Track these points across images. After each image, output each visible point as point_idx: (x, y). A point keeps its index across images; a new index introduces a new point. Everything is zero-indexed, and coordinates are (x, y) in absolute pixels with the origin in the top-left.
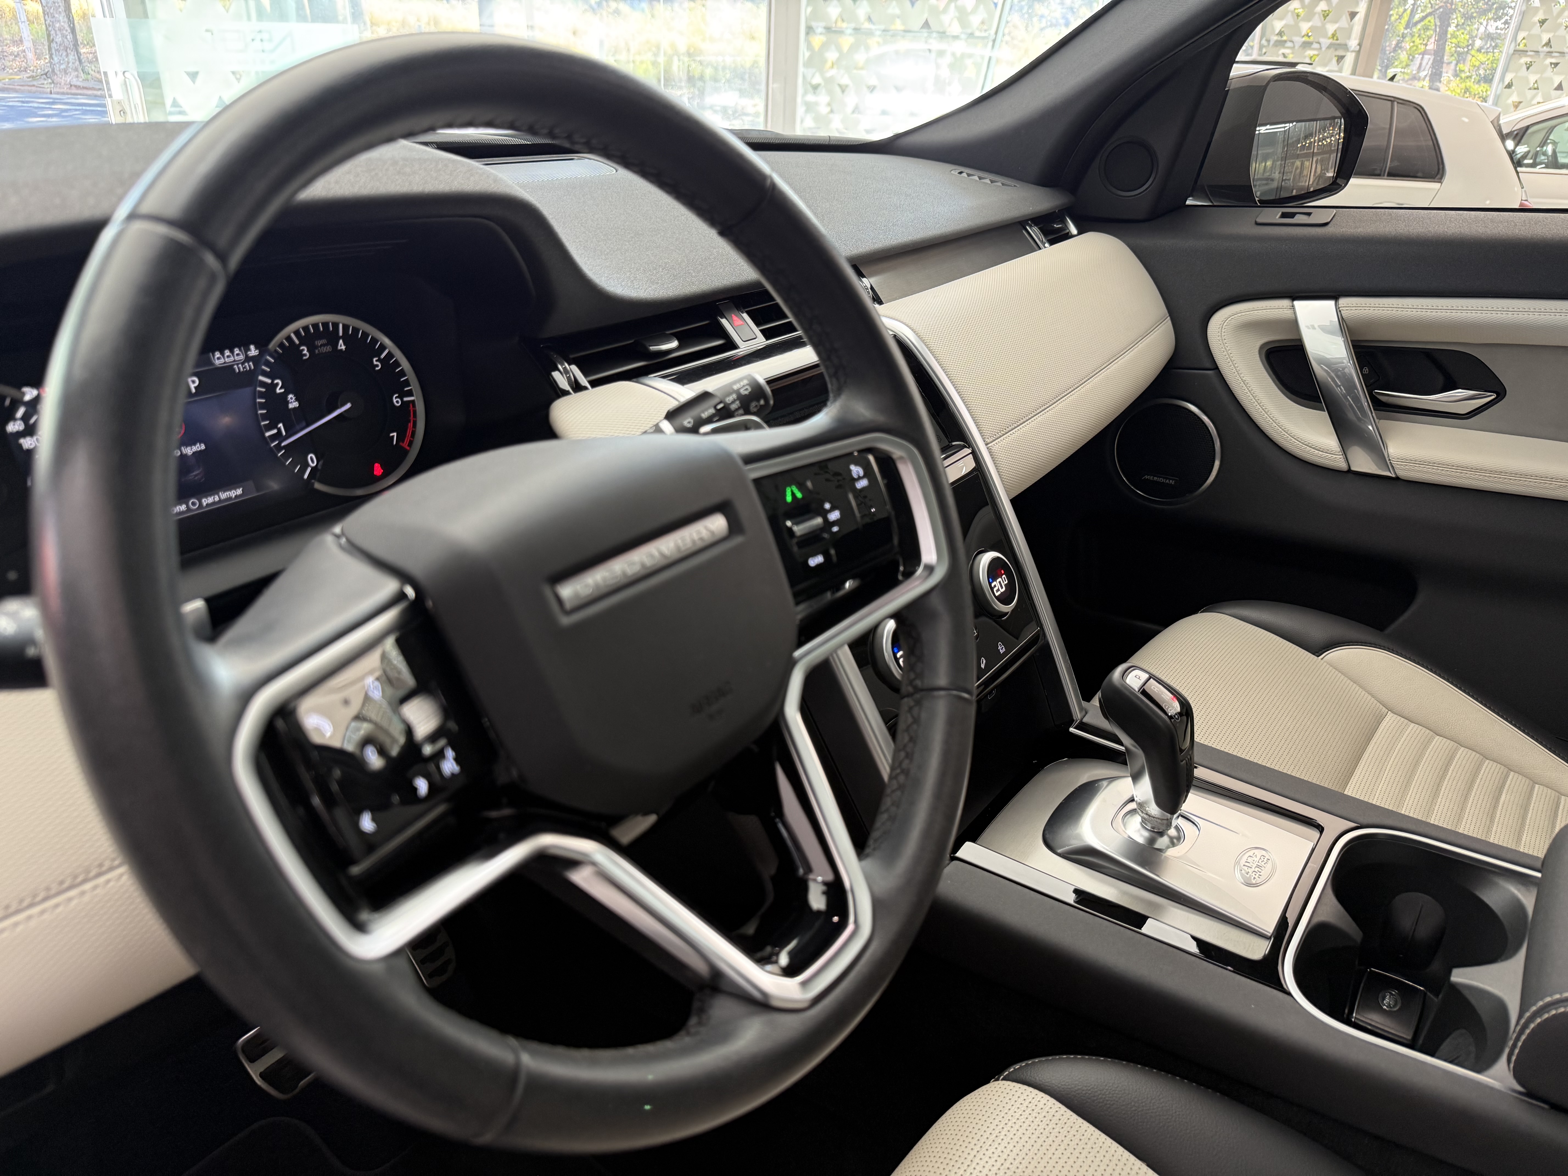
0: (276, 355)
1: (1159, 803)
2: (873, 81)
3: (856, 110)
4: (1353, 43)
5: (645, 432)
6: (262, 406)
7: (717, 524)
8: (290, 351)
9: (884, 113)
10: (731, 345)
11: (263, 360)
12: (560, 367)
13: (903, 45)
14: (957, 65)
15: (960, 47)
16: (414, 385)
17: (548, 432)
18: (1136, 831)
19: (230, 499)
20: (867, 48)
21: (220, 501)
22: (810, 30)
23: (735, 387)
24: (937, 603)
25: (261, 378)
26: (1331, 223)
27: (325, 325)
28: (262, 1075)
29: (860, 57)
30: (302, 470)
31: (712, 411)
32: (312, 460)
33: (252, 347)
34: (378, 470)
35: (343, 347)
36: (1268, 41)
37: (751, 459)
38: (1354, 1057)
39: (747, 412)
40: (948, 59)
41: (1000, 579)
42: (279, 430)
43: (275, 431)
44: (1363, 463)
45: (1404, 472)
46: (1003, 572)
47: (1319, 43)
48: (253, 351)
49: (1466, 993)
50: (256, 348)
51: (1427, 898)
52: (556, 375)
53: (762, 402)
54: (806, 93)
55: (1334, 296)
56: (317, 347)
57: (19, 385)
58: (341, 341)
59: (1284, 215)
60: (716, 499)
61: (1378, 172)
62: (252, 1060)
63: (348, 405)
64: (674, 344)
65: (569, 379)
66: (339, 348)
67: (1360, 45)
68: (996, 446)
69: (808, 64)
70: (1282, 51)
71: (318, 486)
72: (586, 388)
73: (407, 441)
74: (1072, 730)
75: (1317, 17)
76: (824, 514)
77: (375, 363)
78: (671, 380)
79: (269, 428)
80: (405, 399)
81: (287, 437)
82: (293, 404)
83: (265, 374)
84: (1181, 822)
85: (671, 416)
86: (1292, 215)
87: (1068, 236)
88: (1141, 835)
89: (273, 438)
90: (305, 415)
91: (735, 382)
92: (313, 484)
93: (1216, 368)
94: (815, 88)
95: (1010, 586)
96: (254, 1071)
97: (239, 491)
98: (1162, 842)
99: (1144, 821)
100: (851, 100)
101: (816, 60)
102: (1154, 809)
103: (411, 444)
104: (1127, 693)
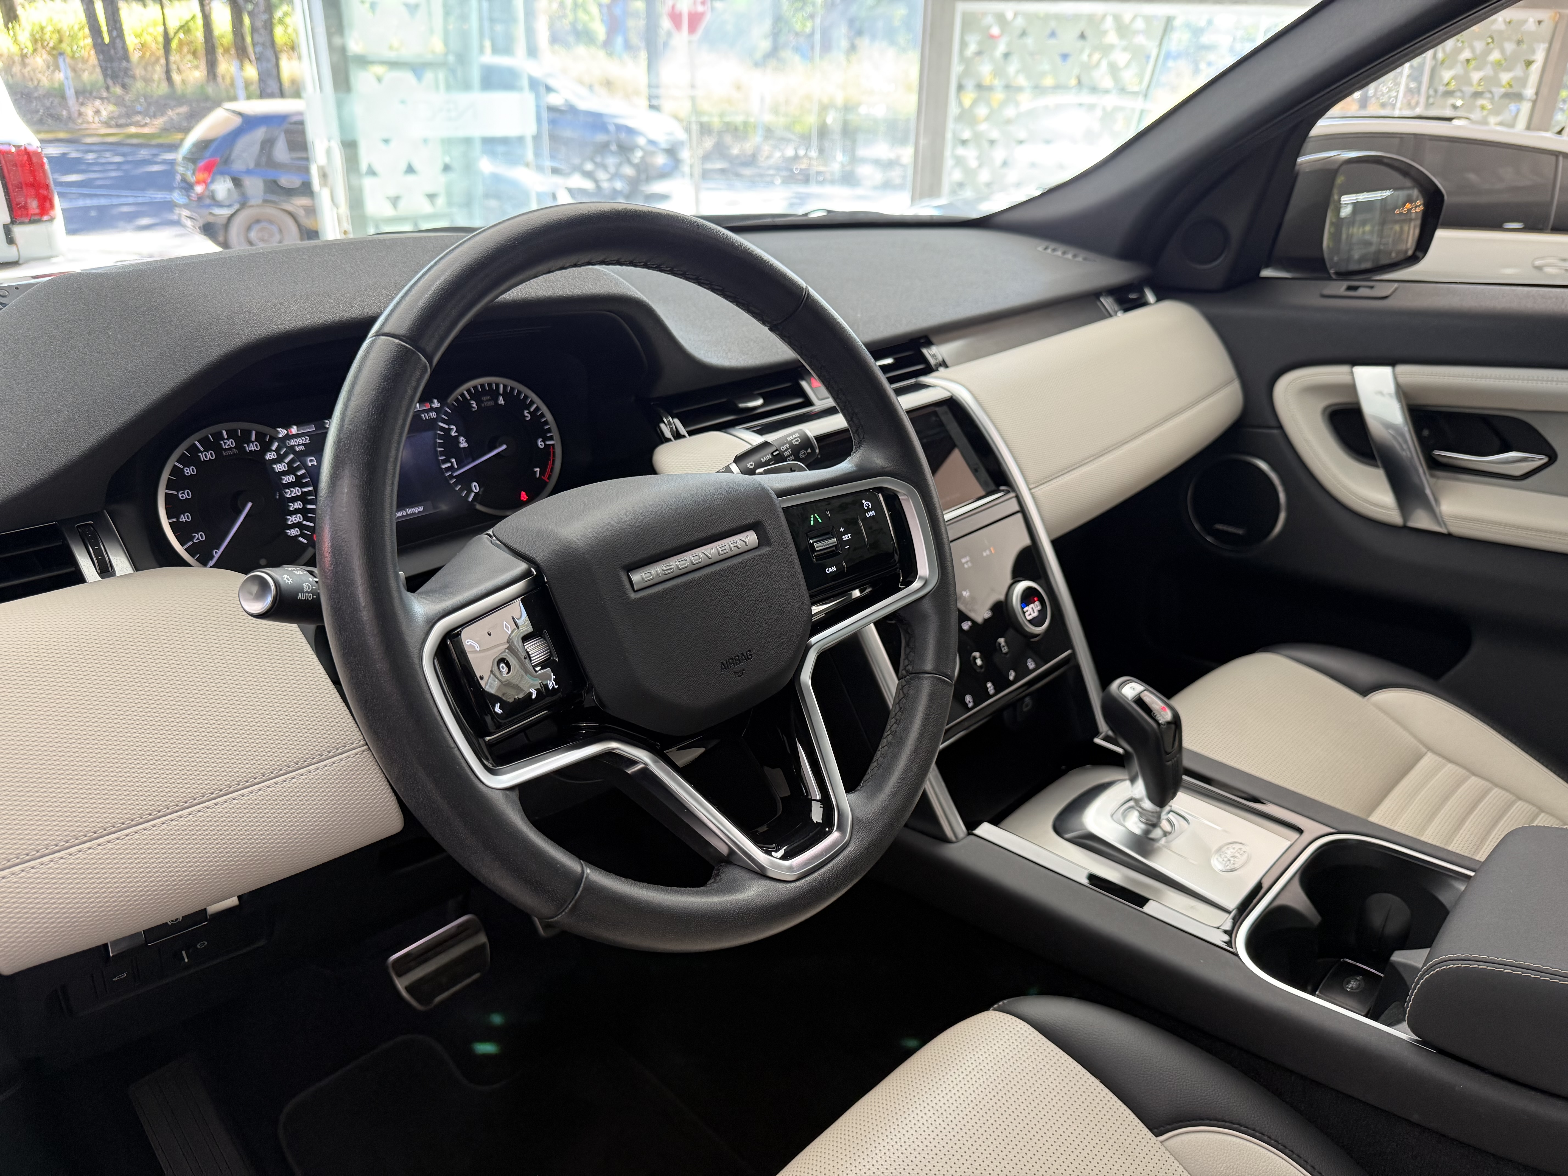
0: (452, 407)
1: (1151, 799)
2: (1022, 135)
3: (1005, 164)
4: (1529, 92)
5: (718, 472)
6: (441, 445)
7: (750, 538)
8: (463, 405)
9: (1033, 165)
10: (808, 403)
11: (443, 411)
12: (665, 420)
13: (1051, 100)
14: (1108, 117)
15: (1111, 101)
16: (555, 433)
17: (651, 470)
18: (1135, 824)
19: (414, 514)
20: (1017, 104)
21: (407, 515)
22: (960, 88)
23: (789, 439)
24: (928, 606)
25: (441, 424)
26: (1392, 297)
27: (490, 385)
28: (408, 989)
29: (1010, 112)
30: (468, 495)
31: (770, 456)
32: (475, 487)
33: (435, 401)
34: (524, 496)
35: (503, 402)
36: (1436, 91)
37: (783, 493)
38: (1278, 1004)
39: (797, 459)
40: (1099, 113)
41: (1032, 605)
42: (452, 463)
43: (449, 465)
44: (1421, 521)
45: (1457, 529)
46: (1036, 599)
47: (1491, 92)
48: (436, 404)
49: (1401, 970)
50: (438, 402)
51: (1398, 899)
52: (662, 426)
53: (809, 451)
54: (954, 147)
55: (1392, 362)
56: (483, 402)
57: (275, 426)
58: (501, 398)
59: (1350, 288)
60: (752, 519)
61: (1540, 226)
62: (399, 975)
63: (504, 447)
64: (760, 402)
65: (671, 429)
66: (500, 403)
67: (1537, 94)
68: (1037, 491)
69: (960, 118)
70: (1451, 101)
71: (479, 507)
72: (684, 436)
73: (547, 475)
74: (1097, 740)
75: (1489, 66)
76: (839, 536)
77: (526, 415)
78: (754, 431)
79: (444, 462)
80: (548, 443)
81: (458, 469)
82: (463, 444)
83: (444, 421)
84: (1171, 816)
85: (738, 460)
86: (1355, 288)
87: (1145, 304)
88: (1138, 827)
89: (448, 469)
90: (473, 452)
91: (789, 435)
92: (475, 505)
93: (1280, 427)
94: (964, 142)
95: (1043, 612)
96: (401, 984)
97: (421, 509)
98: (1157, 833)
99: (1141, 814)
100: (999, 154)
101: (966, 117)
102: (1148, 805)
103: (549, 477)
104: (1121, 700)
